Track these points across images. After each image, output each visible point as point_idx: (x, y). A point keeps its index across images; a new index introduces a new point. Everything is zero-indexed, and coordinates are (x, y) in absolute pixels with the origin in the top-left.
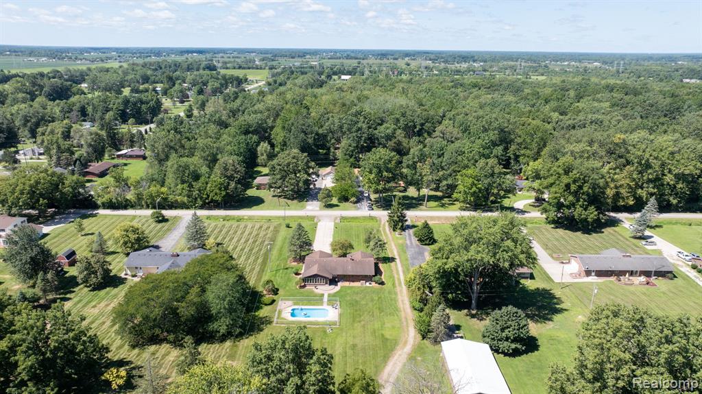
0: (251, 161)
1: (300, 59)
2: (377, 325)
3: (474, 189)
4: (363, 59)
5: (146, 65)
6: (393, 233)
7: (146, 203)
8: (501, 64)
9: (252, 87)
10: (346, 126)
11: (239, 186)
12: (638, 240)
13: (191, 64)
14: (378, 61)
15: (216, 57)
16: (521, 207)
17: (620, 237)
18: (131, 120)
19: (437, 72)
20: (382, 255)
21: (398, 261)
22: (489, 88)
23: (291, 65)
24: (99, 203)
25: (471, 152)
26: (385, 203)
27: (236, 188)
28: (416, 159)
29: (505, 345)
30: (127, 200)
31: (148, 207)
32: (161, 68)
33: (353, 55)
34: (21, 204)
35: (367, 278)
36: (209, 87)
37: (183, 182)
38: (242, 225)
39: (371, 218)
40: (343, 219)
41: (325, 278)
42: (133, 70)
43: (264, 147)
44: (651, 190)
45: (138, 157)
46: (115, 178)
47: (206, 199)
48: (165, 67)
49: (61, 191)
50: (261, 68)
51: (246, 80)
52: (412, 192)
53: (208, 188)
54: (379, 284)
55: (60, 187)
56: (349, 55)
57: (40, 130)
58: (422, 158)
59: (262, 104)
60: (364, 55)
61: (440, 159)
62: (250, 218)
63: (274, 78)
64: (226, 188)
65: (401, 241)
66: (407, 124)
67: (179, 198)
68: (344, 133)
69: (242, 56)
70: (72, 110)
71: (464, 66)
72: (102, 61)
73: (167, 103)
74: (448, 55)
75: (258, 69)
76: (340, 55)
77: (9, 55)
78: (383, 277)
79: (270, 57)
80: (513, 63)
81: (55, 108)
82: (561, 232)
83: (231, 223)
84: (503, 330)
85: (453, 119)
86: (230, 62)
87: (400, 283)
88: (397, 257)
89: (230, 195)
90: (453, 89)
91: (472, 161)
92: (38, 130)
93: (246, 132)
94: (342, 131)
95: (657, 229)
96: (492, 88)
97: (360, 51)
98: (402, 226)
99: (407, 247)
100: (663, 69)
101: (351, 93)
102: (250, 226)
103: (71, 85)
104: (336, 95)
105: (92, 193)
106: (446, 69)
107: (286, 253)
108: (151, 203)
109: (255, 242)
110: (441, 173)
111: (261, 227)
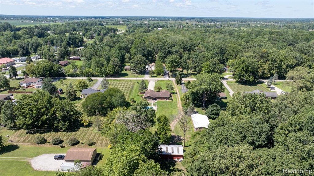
0: (123, 60)
1: (139, 21)
2: (170, 111)
3: (208, 70)
4: (168, 21)
5: (73, 23)
6: (177, 85)
7: (84, 75)
8: (228, 23)
9: (120, 33)
10: (160, 47)
11: (119, 69)
12: (268, 88)
13: (93, 23)
14: (175, 22)
15: (103, 20)
16: (227, 77)
17: (262, 87)
18: (72, 46)
19: (200, 27)
20: (173, 92)
21: (178, 94)
22: (220, 33)
23: (136, 23)
24: (66, 75)
25: (208, 56)
26: (174, 76)
27: (118, 70)
28: (187, 59)
29: (212, 116)
30: (77, 74)
31: (85, 76)
32: (80, 25)
33: (163, 19)
34: (40, 74)
35: (167, 98)
36: (102, 33)
37: (98, 67)
38: (121, 82)
39: (169, 81)
40: (158, 81)
41: (152, 97)
42: (68, 26)
43: (127, 55)
44: (276, 71)
45: (77, 59)
46: (73, 65)
47: (107, 73)
48: (82, 24)
49: (54, 69)
50: (123, 25)
51: (117, 30)
52: (185, 72)
53: (107, 69)
54: (171, 100)
55: (53, 68)
56: (162, 19)
57: (39, 49)
58: (189, 58)
59: (126, 39)
60: (168, 19)
61: (196, 59)
62: (124, 80)
63: (129, 29)
64: (114, 69)
65: (180, 88)
66: (184, 47)
67: (97, 73)
68: (159, 50)
69: (114, 19)
70: (48, 42)
71: (212, 24)
72: (53, 22)
73: (85, 39)
74: (206, 19)
75: (121, 25)
76: (157, 19)
77: (13, 19)
78: (173, 98)
79: (127, 20)
80: (234, 23)
81: (41, 41)
82: (240, 85)
83: (116, 82)
84: (212, 111)
85: (203, 45)
86: (109, 22)
87: (179, 100)
88: (178, 92)
89: (116, 72)
90: (205, 33)
91: (208, 60)
92: (38, 49)
93: (121, 49)
94: (158, 49)
95: (277, 85)
96: (221, 33)
97: (166, 17)
98: (180, 83)
99: (182, 89)
100: (301, 25)
101: (162, 35)
102: (124, 83)
103: (45, 32)
104: (156, 36)
105: (64, 71)
106: (204, 25)
107: (138, 90)
108: (86, 75)
109: (126, 88)
110: (196, 64)
111: (128, 83)
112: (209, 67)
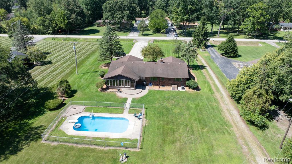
6: (198, 49)
11: (79, 18)
21: (208, 68)
35: (180, 82)
37: (40, 15)
39: (178, 41)
40: (155, 41)
41: (131, 79)
47: (56, 27)
54: (194, 89)
62: (84, 39)
64: (68, 18)
65: (206, 54)
67: (37, 27)
78: (196, 82)
83: (68, 42)
89: (72, 24)
98: (205, 44)
99: (213, 59)
102: (81, 43)
111: (90, 44)
112: (264, 13)
